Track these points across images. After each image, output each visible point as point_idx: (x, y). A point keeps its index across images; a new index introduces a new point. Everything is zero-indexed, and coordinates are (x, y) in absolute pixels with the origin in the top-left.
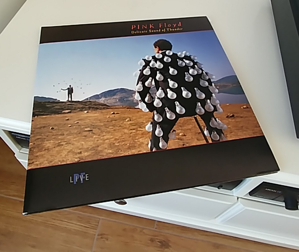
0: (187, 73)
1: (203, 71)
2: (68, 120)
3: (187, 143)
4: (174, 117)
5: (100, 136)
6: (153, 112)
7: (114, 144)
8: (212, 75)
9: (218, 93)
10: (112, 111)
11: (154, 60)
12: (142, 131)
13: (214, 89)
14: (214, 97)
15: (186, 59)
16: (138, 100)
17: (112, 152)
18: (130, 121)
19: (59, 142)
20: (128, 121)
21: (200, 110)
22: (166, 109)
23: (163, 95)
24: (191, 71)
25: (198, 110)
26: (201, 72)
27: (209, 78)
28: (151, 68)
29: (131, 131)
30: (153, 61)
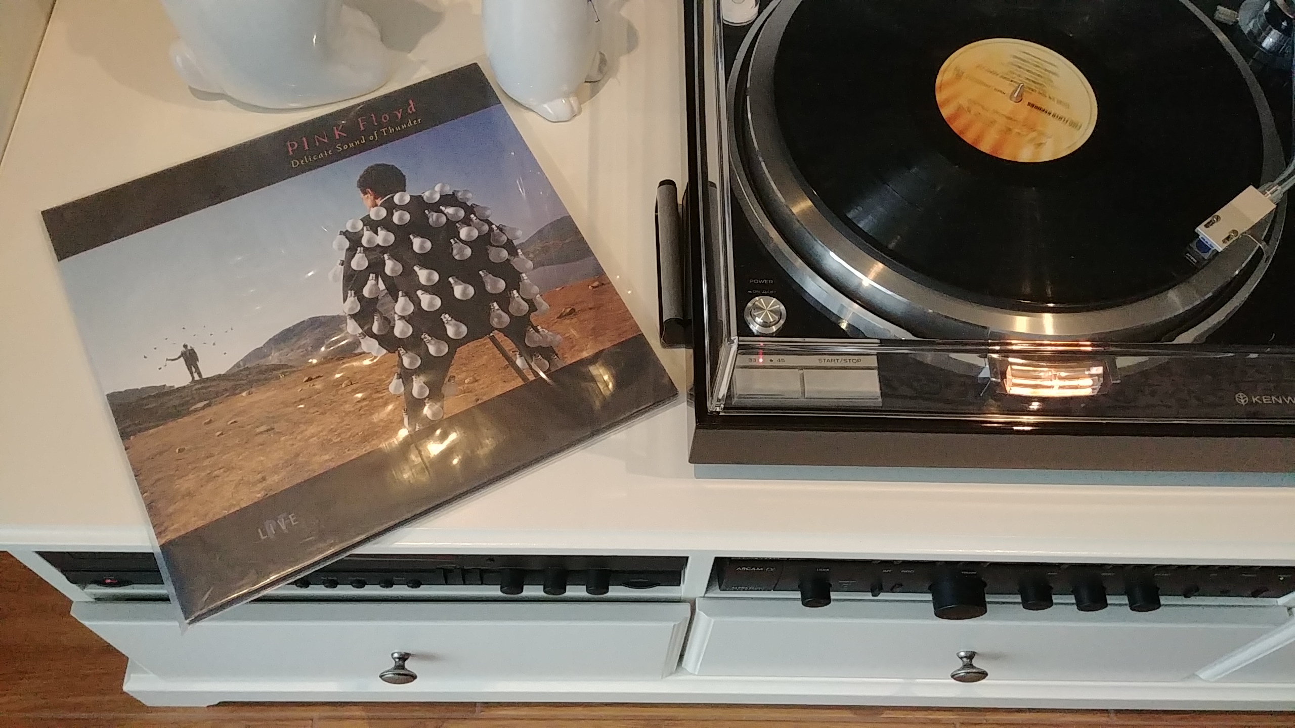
0: (456, 239)
1: (493, 224)
2: (210, 422)
3: (484, 395)
4: (446, 350)
5: (295, 434)
6: (397, 352)
7: (331, 440)
8: (514, 230)
9: (534, 268)
10: (305, 376)
11: (368, 227)
12: (382, 397)
13: (524, 263)
14: (526, 281)
15: (446, 206)
16: (358, 335)
17: (330, 458)
18: (352, 384)
19: (209, 472)
20: (347, 386)
21: (499, 317)
22: (425, 338)
23: (411, 308)
24: (464, 233)
25: (496, 320)
26: (486, 228)
27: (508, 239)
28: (366, 250)
29: (359, 405)
30: (367, 230)
